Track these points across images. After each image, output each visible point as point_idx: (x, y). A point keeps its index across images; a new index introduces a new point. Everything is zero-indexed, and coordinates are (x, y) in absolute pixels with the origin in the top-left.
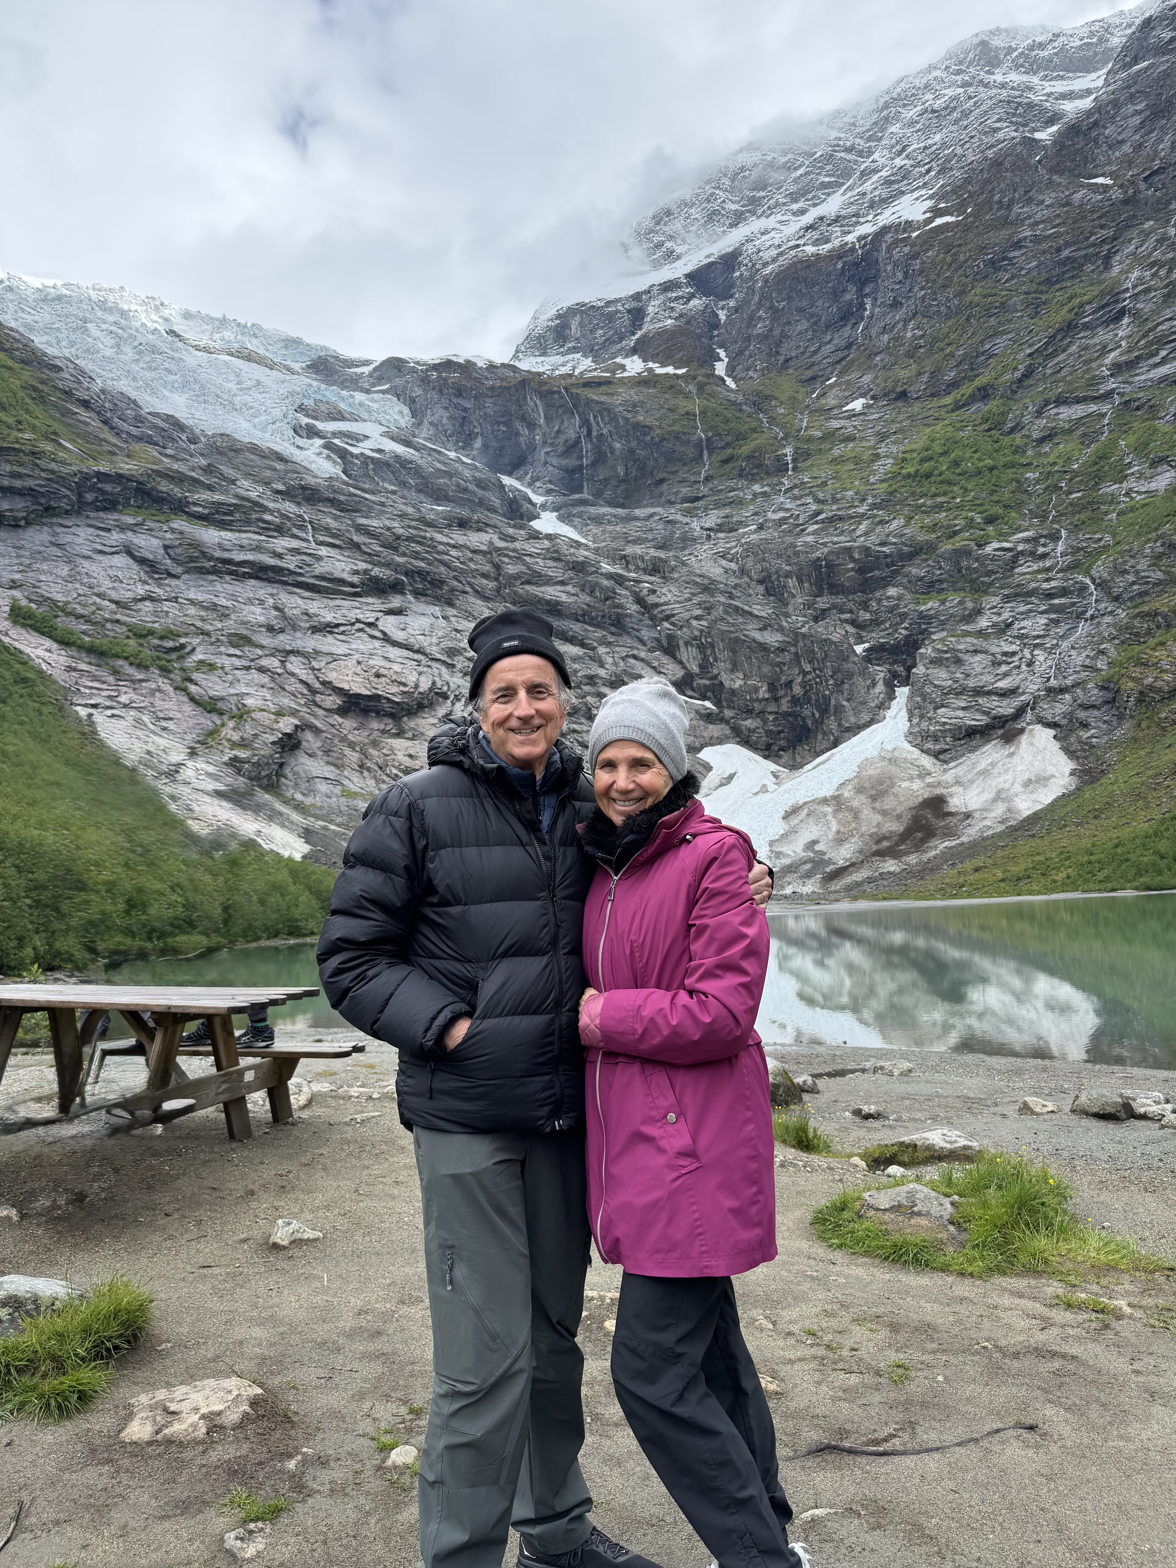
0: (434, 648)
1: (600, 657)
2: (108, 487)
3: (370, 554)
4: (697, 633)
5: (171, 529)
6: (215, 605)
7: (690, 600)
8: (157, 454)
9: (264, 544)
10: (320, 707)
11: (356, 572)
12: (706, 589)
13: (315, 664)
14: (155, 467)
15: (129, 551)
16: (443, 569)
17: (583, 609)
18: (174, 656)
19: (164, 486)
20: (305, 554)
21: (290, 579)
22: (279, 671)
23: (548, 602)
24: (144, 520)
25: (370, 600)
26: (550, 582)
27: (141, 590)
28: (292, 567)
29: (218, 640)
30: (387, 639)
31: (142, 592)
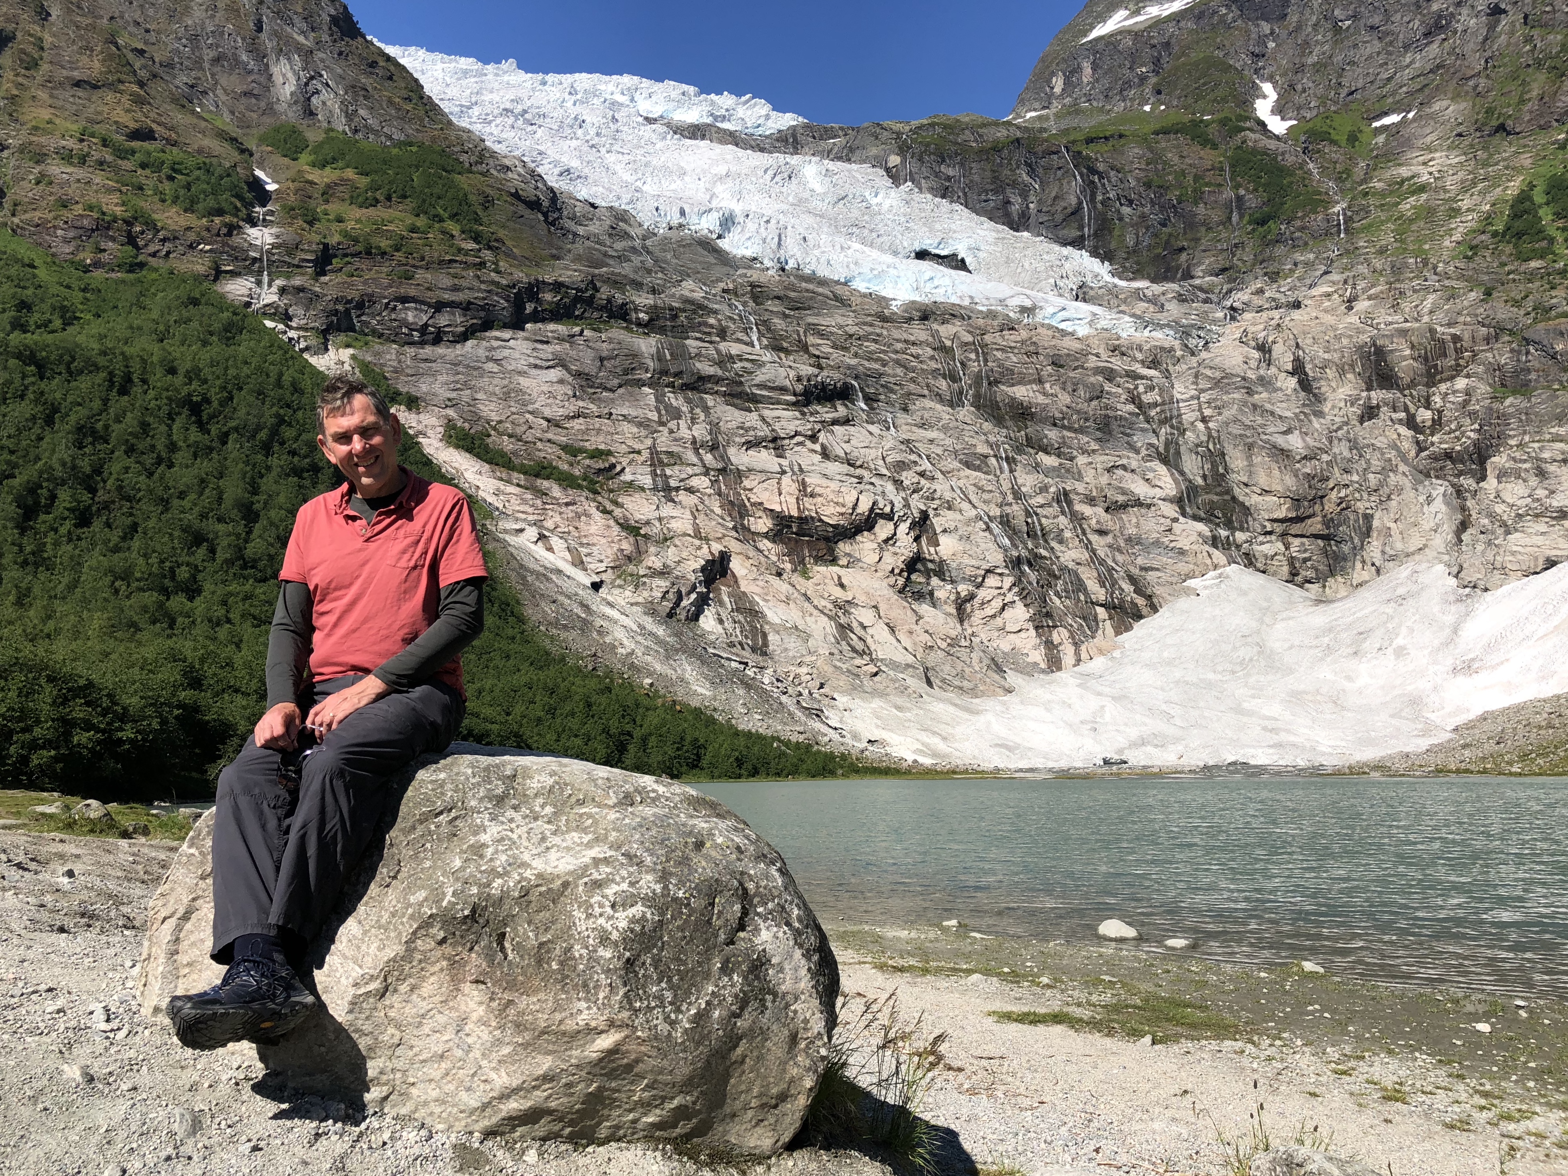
0: (880, 462)
2: (548, 296)
3: (818, 357)
4: (1204, 439)
5: (609, 338)
7: (1198, 397)
9: (704, 351)
10: (749, 530)
11: (800, 378)
12: (1218, 384)
15: (565, 364)
16: (899, 370)
17: (1062, 413)
18: (603, 477)
19: (606, 292)
21: (729, 389)
24: (582, 331)
25: (813, 409)
30: (827, 453)
31: (575, 409)
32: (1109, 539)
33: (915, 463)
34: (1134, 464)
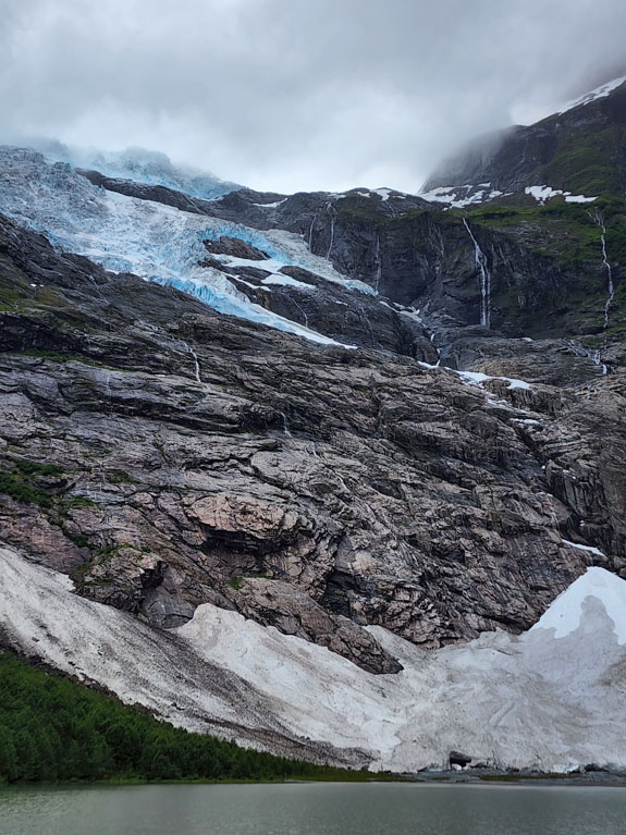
0: (304, 485)
1: (477, 497)
2: (13, 330)
3: (252, 391)
4: (585, 474)
5: (67, 368)
6: (100, 441)
7: (580, 438)
8: (63, 296)
9: (151, 383)
10: (185, 543)
11: (235, 409)
12: (596, 428)
13: (185, 500)
14: (58, 309)
15: (24, 389)
16: (321, 405)
17: (462, 446)
18: (55, 491)
19: (65, 328)
20: (190, 391)
21: (173, 416)
22: (150, 506)
23: (427, 438)
24: (43, 361)
25: (246, 436)
26: (430, 417)
27: (31, 427)
28: (175, 404)
29: (98, 476)
30: (258, 475)
31: (33, 429)
32: (503, 560)
33: (335, 486)
34: (525, 494)
